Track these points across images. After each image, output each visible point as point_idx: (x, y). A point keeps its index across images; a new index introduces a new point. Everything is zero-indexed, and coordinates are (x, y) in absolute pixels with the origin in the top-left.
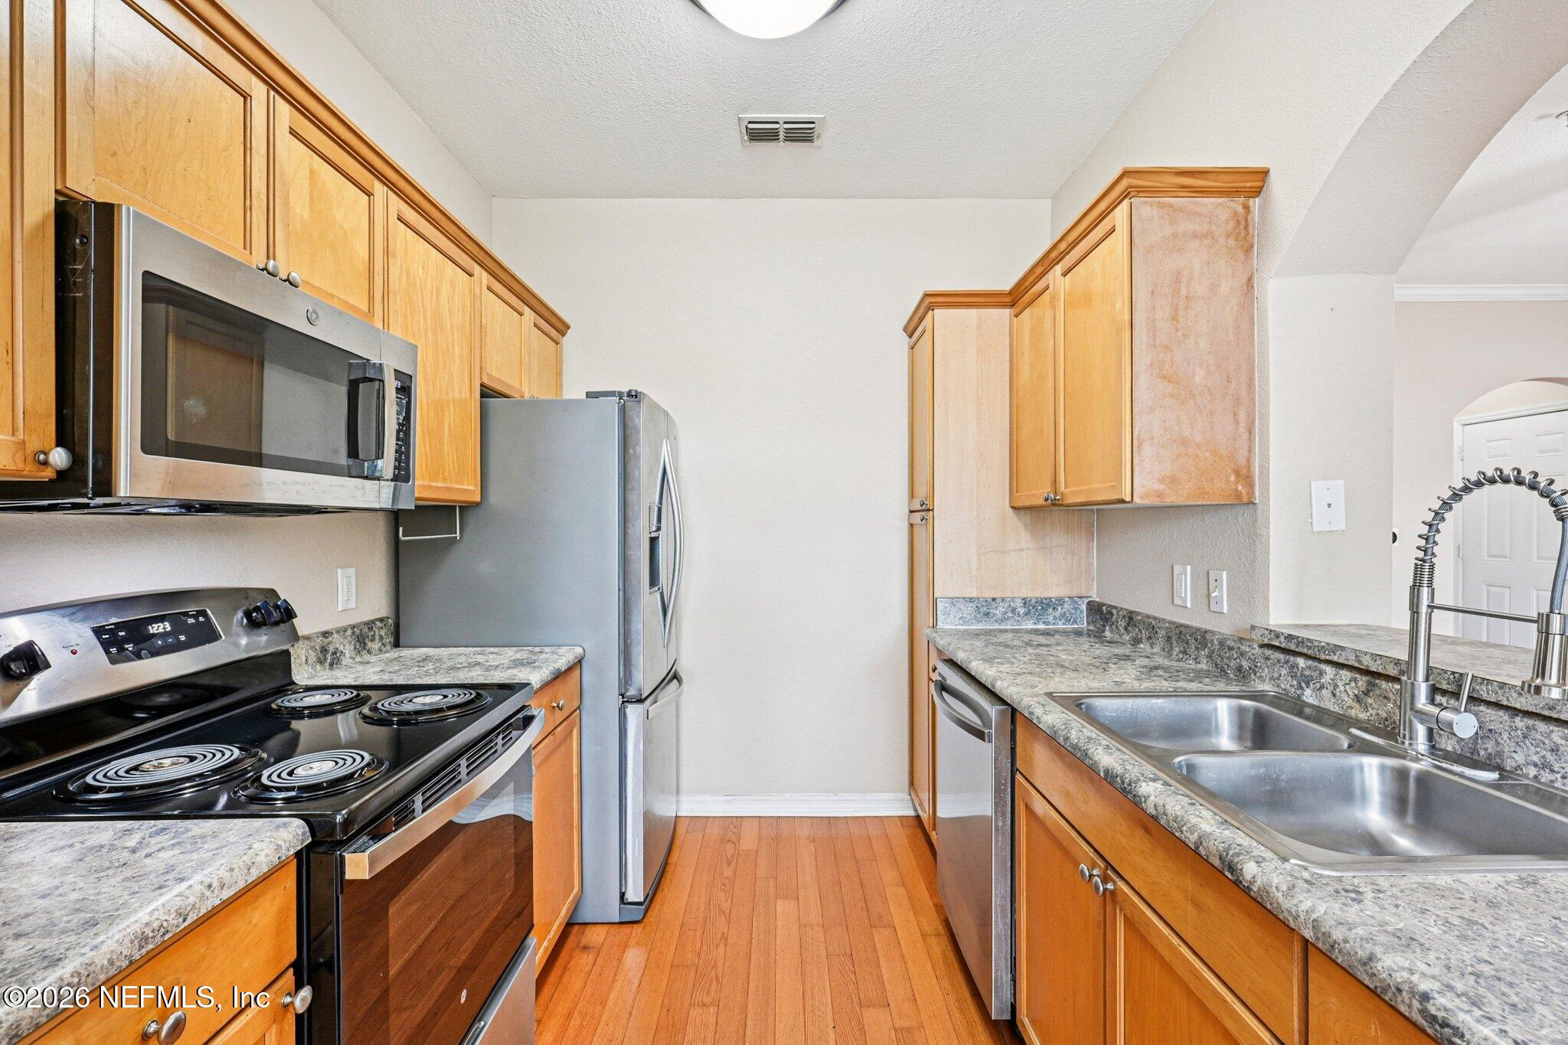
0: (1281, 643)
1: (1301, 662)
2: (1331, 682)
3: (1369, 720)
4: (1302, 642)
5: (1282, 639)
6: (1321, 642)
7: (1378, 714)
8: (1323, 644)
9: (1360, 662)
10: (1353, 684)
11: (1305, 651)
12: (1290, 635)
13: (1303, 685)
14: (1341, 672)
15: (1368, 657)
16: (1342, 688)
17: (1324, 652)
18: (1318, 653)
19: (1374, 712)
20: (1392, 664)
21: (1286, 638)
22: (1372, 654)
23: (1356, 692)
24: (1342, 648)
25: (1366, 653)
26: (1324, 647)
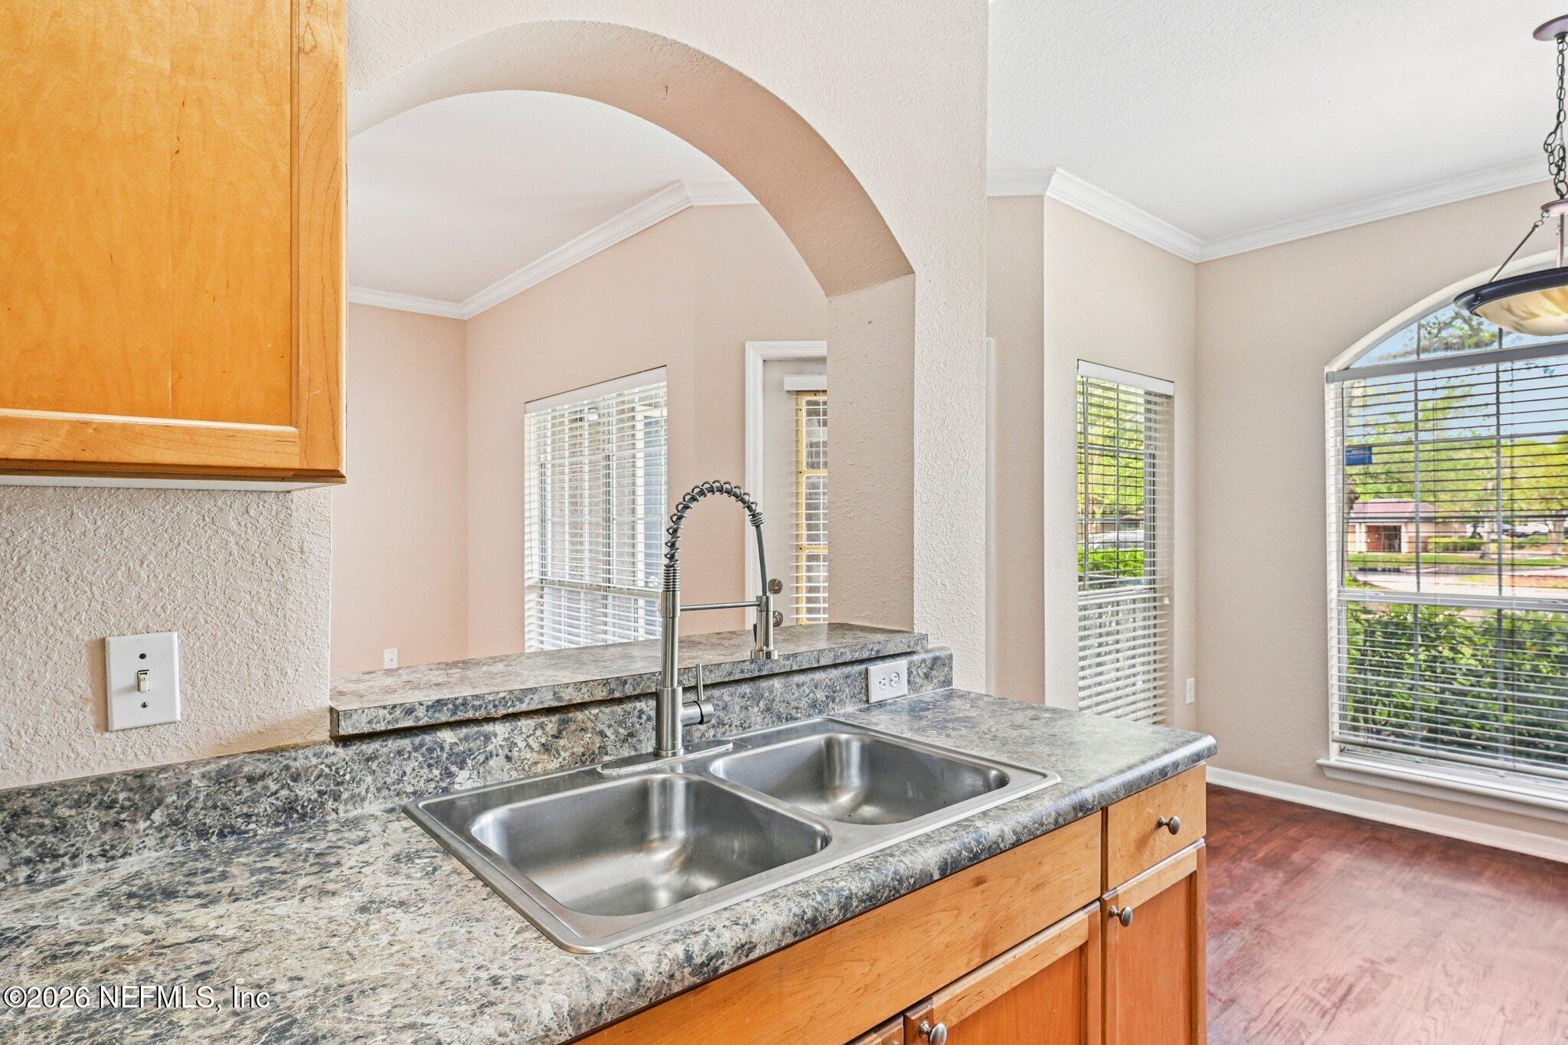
0: (418, 719)
1: (447, 736)
2: (503, 743)
3: (562, 766)
4: (463, 705)
5: (421, 712)
6: (498, 693)
7: (573, 754)
8: (502, 695)
9: (559, 699)
10: (539, 732)
11: (470, 715)
12: (438, 701)
13: (454, 769)
14: (519, 724)
15: (571, 689)
16: (522, 745)
17: (505, 705)
18: (493, 710)
19: (568, 754)
20: (600, 687)
21: (428, 709)
22: (575, 684)
23: (543, 741)
24: (533, 690)
25: (567, 685)
26: (504, 698)
